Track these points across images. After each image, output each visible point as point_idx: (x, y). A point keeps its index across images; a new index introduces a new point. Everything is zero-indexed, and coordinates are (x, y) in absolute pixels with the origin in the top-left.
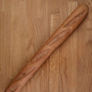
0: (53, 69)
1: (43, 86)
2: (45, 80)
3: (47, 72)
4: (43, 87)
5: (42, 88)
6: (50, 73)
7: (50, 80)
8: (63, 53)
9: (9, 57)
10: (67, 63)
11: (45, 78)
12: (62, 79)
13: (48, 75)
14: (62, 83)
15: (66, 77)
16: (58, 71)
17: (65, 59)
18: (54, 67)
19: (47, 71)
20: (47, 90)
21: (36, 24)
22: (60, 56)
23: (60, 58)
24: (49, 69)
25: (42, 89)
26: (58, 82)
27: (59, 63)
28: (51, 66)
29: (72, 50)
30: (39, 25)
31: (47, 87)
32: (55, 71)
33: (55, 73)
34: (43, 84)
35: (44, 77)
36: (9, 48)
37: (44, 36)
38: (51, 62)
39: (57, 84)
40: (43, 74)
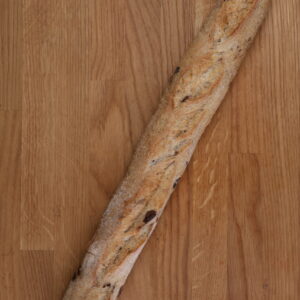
0: (205, 203)
1: (166, 271)
2: (171, 247)
3: (178, 216)
4: (163, 278)
5: (160, 280)
6: (194, 218)
7: (195, 246)
8: (243, 138)
9: (14, 155)
10: (262, 173)
11: (171, 241)
12: (240, 241)
13: (183, 229)
14: (242, 256)
15: (258, 231)
16: (225, 209)
17: (255, 160)
18: (210, 195)
19: (178, 211)
20: (181, 289)
21: (132, 16)
22: (235, 148)
23: (233, 157)
24: (189, 203)
25: (160, 287)
26: (225, 256)
27: (230, 180)
28: (195, 189)
29: (280, 125)
30: (144, 23)
31: (180, 277)
32: (213, 212)
33: (213, 216)
34: (166, 264)
35: (167, 236)
36: (15, 116)
37: (165, 69)
38: (196, 173)
39: (221, 263)
40: (166, 225)
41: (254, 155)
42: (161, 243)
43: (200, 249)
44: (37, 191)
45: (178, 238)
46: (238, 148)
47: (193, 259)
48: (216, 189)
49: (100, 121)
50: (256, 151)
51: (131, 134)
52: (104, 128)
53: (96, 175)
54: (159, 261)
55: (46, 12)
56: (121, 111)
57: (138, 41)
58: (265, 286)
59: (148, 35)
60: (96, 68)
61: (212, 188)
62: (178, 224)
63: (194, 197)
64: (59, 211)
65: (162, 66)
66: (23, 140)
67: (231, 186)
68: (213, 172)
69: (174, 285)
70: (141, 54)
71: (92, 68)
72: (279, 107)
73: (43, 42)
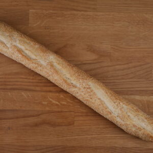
41: (73, 124)
42: (31, 78)
43: (28, 96)
44: (58, 18)
45: (34, 86)
46: (77, 116)
47: (23, 93)
48: (57, 105)
49: (91, 49)
50: (75, 124)
51: (85, 64)
52: (88, 51)
53: (65, 46)
54: (23, 76)
55: (143, 25)
56: (96, 59)
57: (129, 68)
58: (9, 128)
59: (132, 73)
60: (116, 48)
61: (57, 103)
62: (40, 86)
63: (53, 94)
64: (48, 29)
65: (117, 79)
66: (82, 12)
67: (59, 112)
68: (66, 103)
69: (11, 83)
70: (123, 70)
71: (117, 46)
72: (96, 136)
73: (129, 23)
